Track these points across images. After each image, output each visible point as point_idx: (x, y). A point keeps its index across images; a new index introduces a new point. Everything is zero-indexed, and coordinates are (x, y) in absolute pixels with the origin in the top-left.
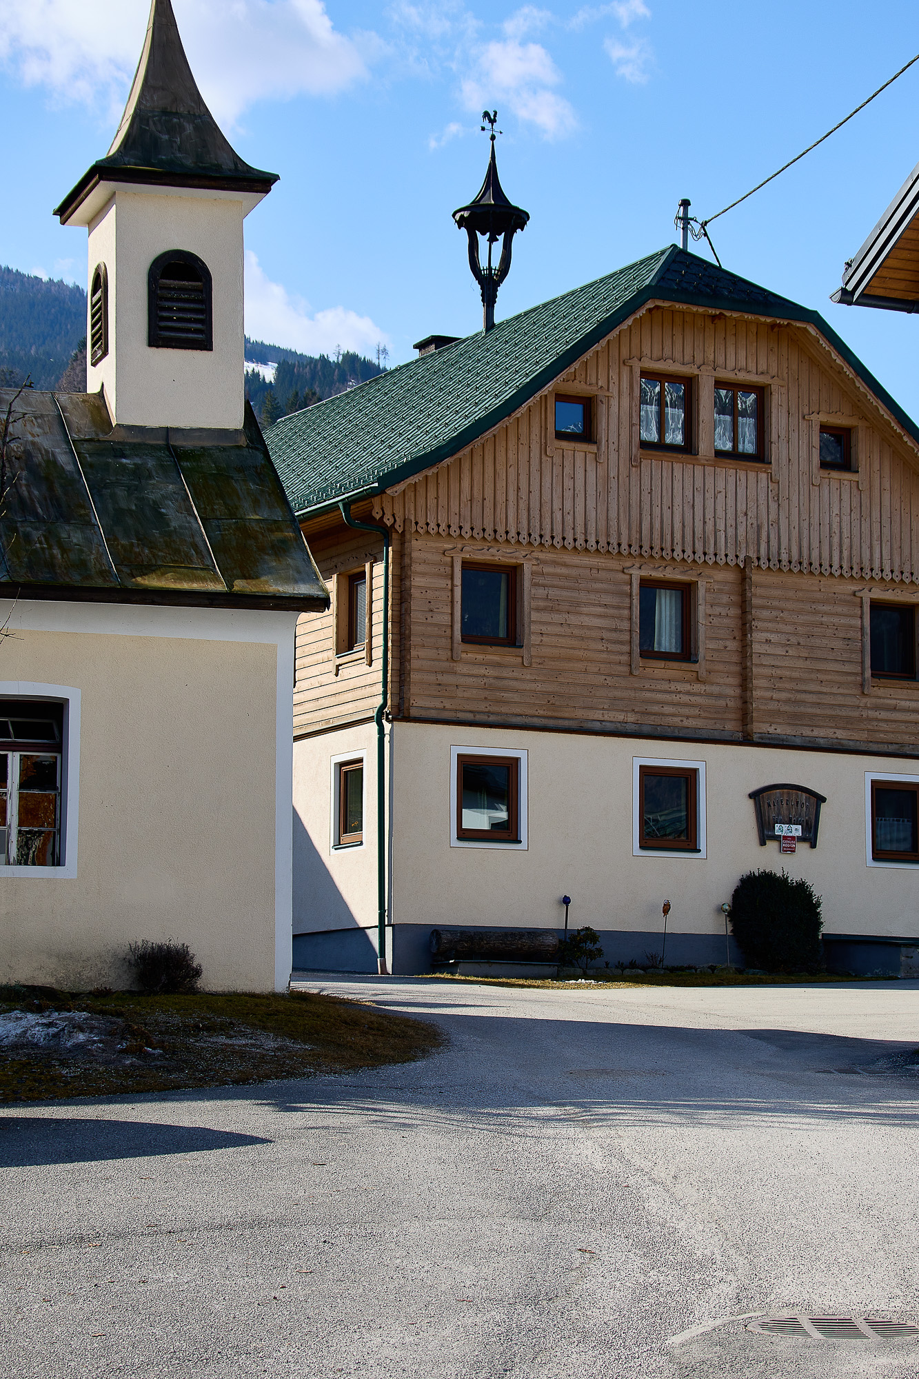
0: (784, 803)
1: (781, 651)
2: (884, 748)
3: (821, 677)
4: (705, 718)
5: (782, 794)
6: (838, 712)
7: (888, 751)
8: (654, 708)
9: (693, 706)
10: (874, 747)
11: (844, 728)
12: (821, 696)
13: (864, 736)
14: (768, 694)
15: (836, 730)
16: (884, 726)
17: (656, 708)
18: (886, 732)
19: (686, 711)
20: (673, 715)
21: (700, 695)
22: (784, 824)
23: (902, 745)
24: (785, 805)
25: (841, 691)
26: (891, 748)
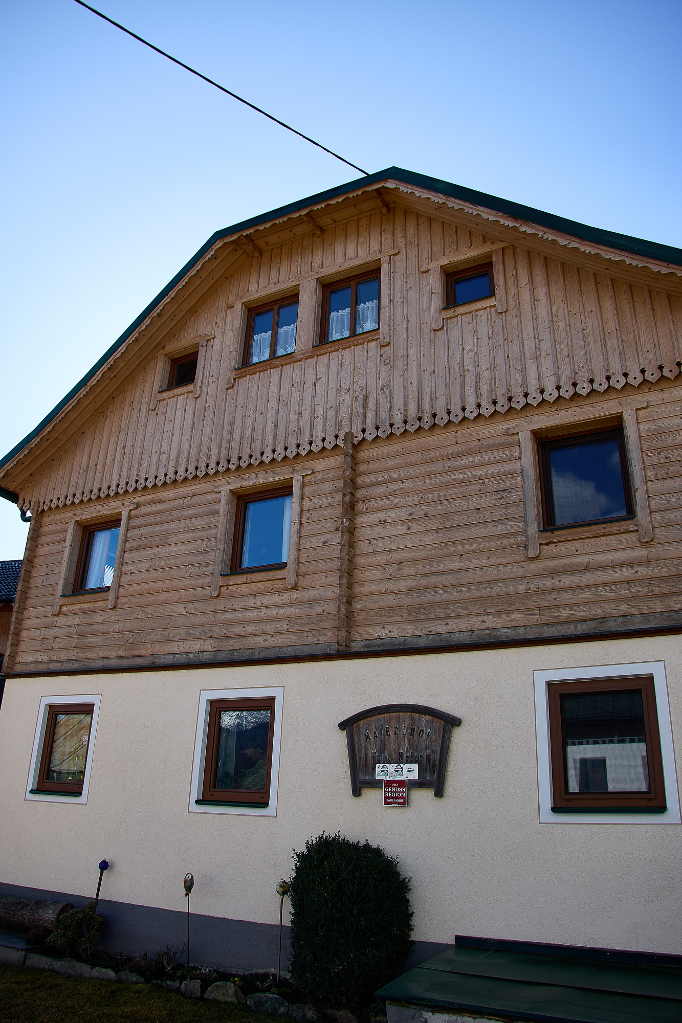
0: (391, 732)
1: (402, 530)
2: (571, 630)
3: (460, 549)
4: (294, 632)
5: (389, 720)
6: (488, 591)
7: (575, 633)
8: (234, 630)
9: (280, 619)
10: (551, 632)
11: (498, 613)
12: (461, 575)
13: (534, 617)
14: (383, 587)
15: (485, 618)
16: (569, 597)
17: (237, 630)
18: (571, 606)
19: (271, 627)
20: (256, 635)
21: (291, 604)
22: (389, 763)
23: (604, 619)
24: (392, 736)
25: (493, 561)
26: (582, 629)
